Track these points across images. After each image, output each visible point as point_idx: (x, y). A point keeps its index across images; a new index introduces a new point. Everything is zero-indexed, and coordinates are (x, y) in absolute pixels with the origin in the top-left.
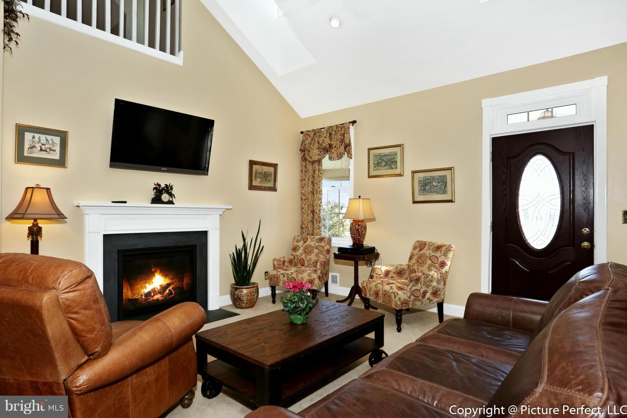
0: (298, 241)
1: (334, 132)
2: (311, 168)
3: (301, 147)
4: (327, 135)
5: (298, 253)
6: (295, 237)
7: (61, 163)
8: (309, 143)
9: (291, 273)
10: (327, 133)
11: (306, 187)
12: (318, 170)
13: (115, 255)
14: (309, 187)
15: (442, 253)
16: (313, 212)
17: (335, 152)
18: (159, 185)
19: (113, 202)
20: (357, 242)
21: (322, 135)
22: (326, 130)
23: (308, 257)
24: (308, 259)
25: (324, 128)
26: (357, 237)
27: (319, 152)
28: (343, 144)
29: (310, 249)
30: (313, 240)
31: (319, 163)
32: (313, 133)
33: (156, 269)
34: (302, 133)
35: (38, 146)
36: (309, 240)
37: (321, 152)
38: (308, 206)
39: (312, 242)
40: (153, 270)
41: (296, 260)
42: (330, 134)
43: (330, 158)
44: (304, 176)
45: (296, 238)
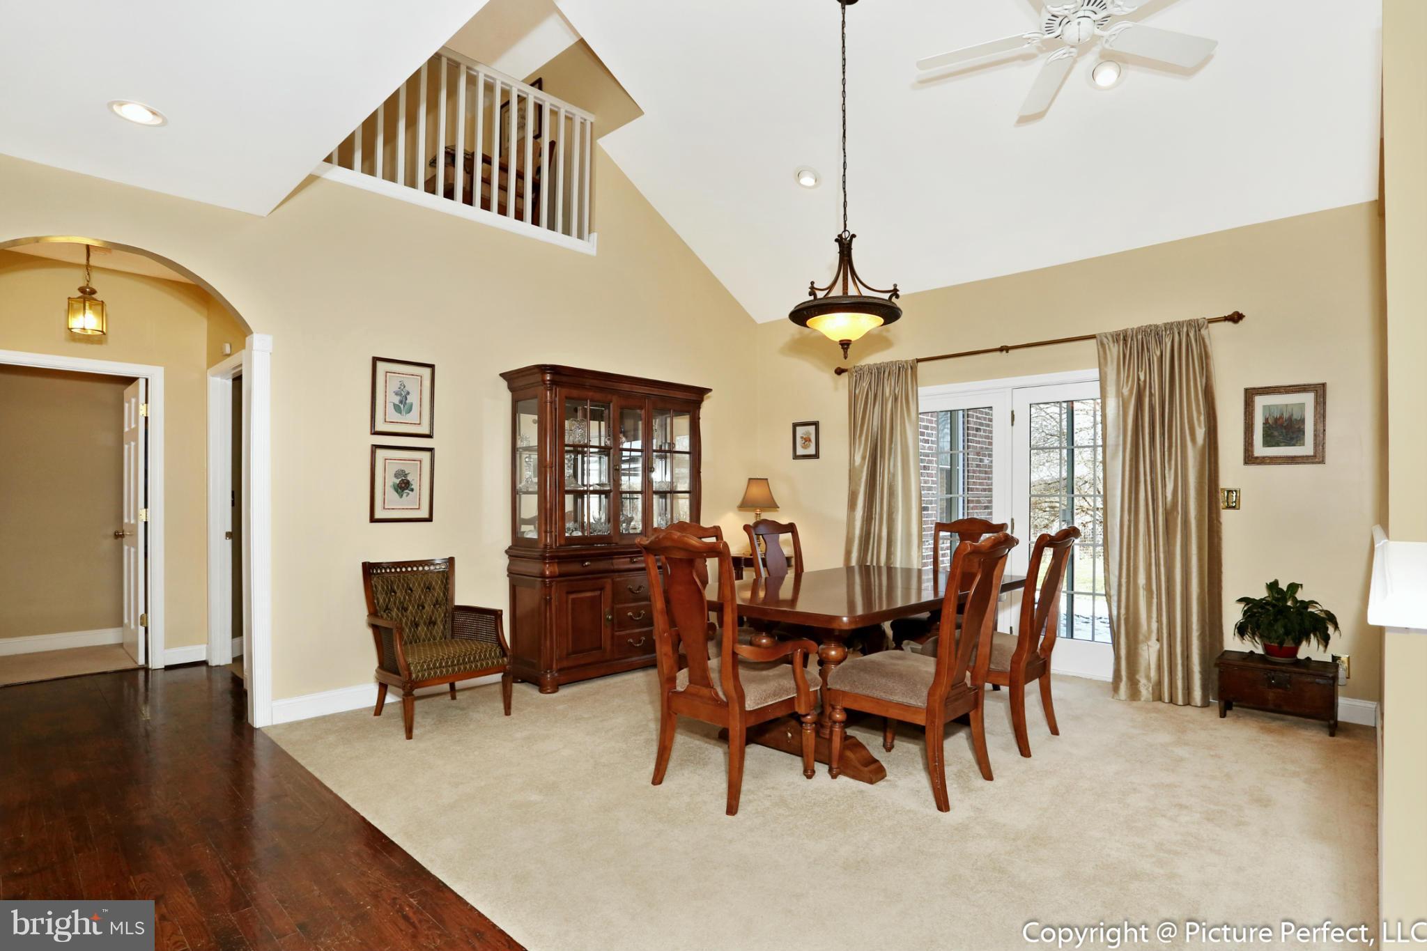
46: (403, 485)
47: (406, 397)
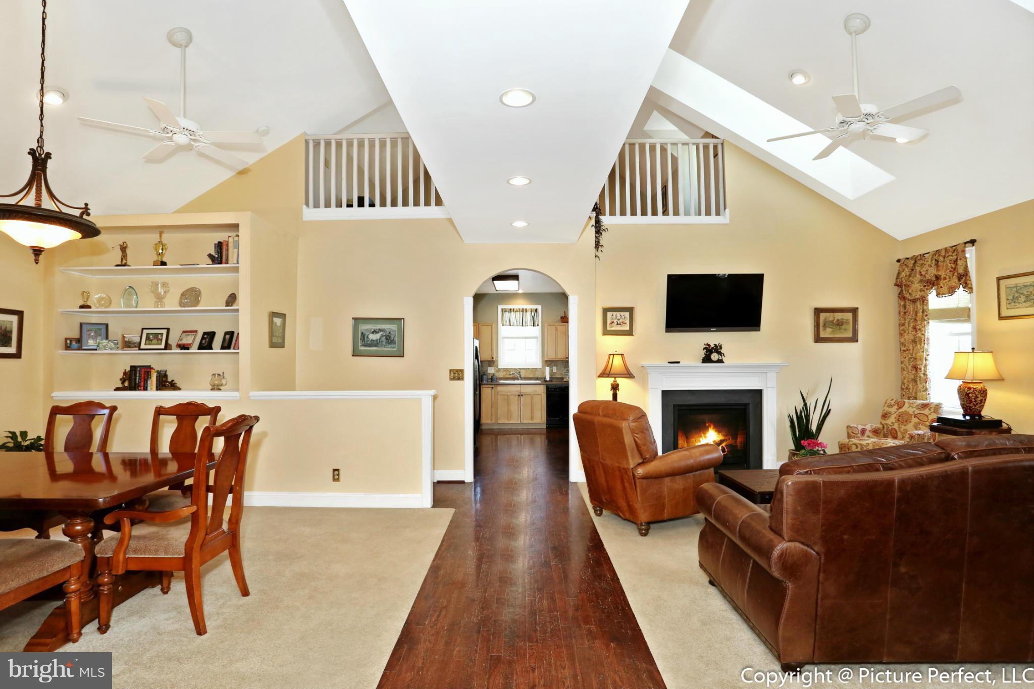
0: (890, 406)
1: (941, 259)
2: (912, 309)
3: (897, 281)
4: (932, 263)
5: (889, 421)
6: (887, 400)
7: (630, 333)
8: (906, 276)
9: (867, 444)
10: (932, 260)
11: (906, 334)
12: (921, 311)
13: (671, 409)
14: (909, 334)
16: (916, 368)
17: (944, 285)
18: (709, 345)
19: (669, 363)
20: (969, 410)
21: (925, 263)
22: (931, 256)
23: (903, 427)
24: (902, 430)
25: (929, 253)
26: (968, 405)
27: (922, 287)
28: (956, 274)
29: (906, 417)
30: (911, 405)
31: (923, 302)
32: (913, 262)
33: (709, 424)
34: (899, 261)
35: (615, 321)
36: (906, 405)
38: (909, 360)
39: (911, 408)
40: (707, 425)
41: (885, 429)
42: (937, 261)
43: (938, 295)
44: (902, 319)
45: (889, 401)
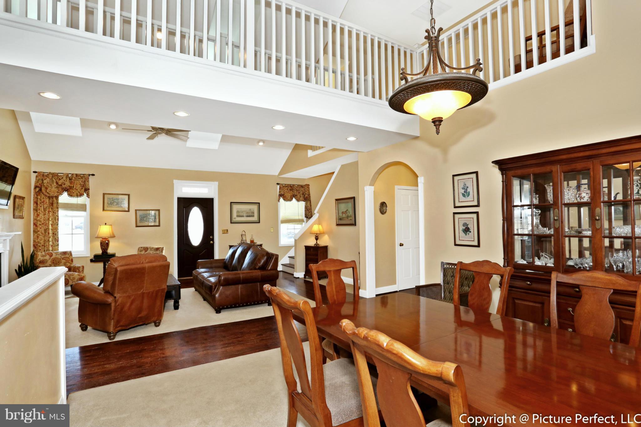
15: (160, 251)
37: (59, 190)
46: (467, 230)
47: (467, 190)
